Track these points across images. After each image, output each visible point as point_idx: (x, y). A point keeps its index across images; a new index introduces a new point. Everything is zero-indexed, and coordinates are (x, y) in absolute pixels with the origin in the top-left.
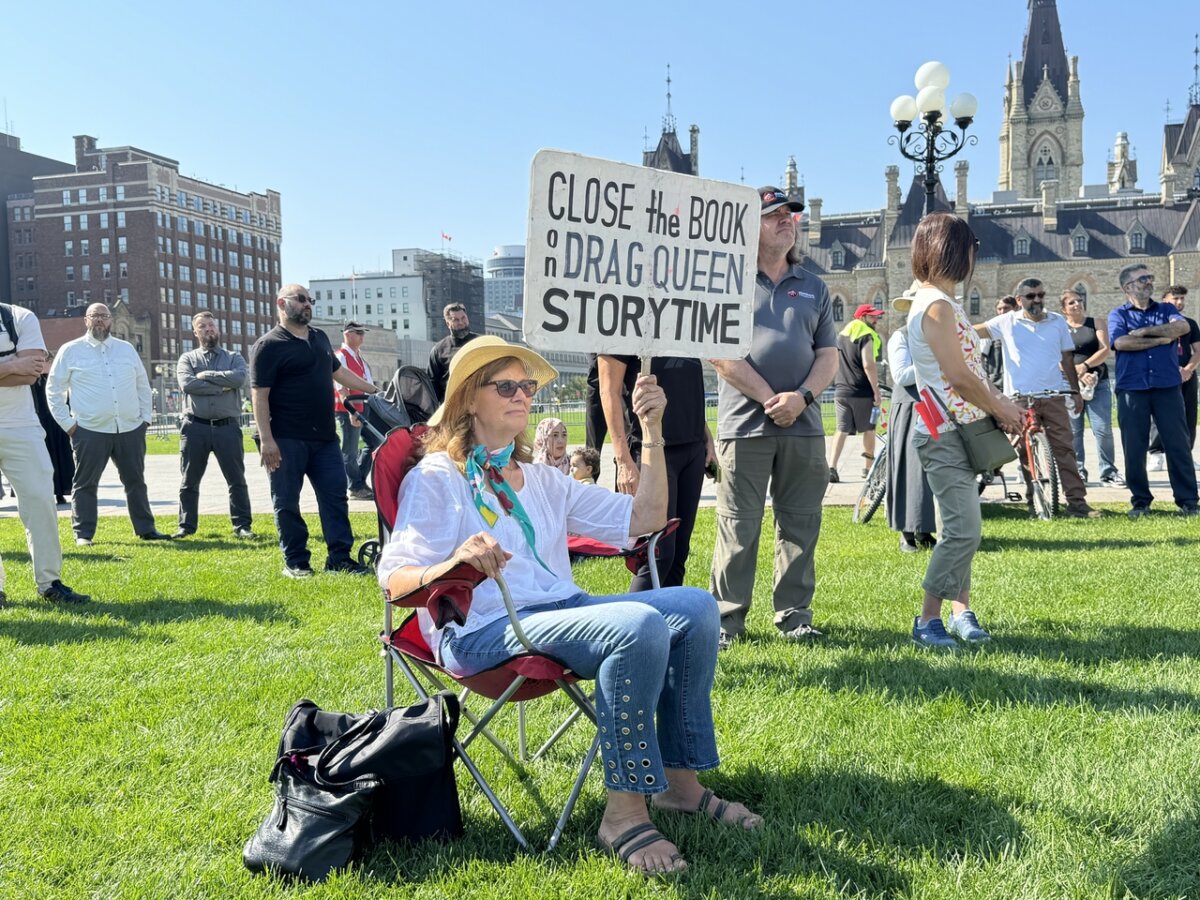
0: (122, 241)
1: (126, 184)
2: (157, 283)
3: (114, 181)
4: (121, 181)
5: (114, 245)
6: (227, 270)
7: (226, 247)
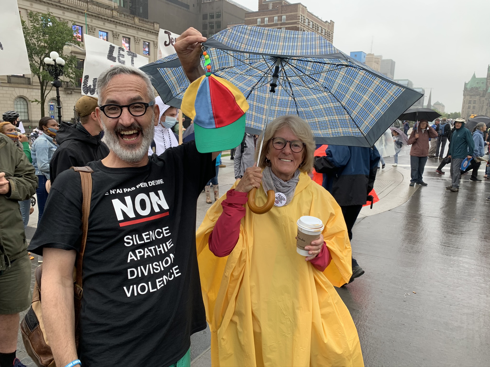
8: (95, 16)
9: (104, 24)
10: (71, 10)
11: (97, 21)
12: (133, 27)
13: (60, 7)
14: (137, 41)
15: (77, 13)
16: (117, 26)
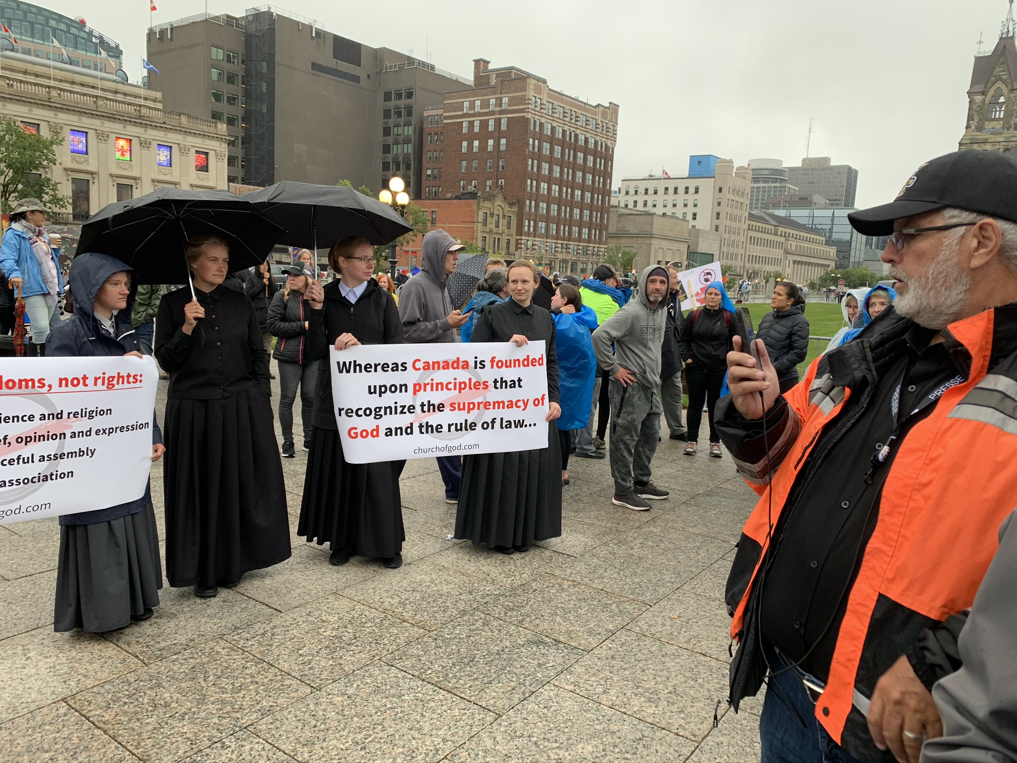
0: (503, 141)
1: (510, 95)
2: (525, 175)
3: (501, 94)
4: (506, 93)
5: (497, 144)
6: (574, 167)
7: (575, 148)
8: (108, 117)
9: (125, 127)
10: (68, 110)
11: (112, 123)
12: (176, 130)
13: (50, 106)
14: (183, 150)
15: (78, 113)
16: (148, 130)
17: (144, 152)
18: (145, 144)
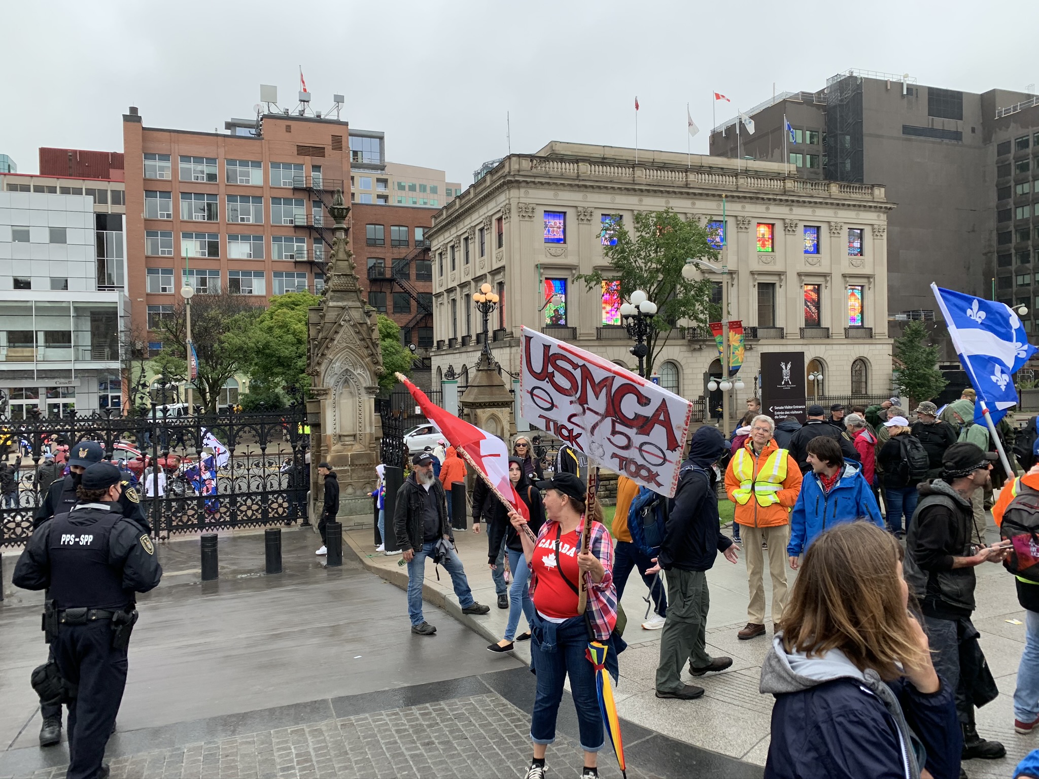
8: (751, 198)
9: (768, 209)
10: (707, 195)
12: (827, 203)
14: (834, 229)
16: (794, 208)
17: (790, 238)
18: (789, 227)
